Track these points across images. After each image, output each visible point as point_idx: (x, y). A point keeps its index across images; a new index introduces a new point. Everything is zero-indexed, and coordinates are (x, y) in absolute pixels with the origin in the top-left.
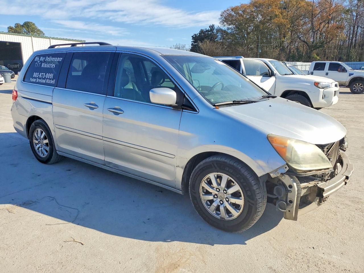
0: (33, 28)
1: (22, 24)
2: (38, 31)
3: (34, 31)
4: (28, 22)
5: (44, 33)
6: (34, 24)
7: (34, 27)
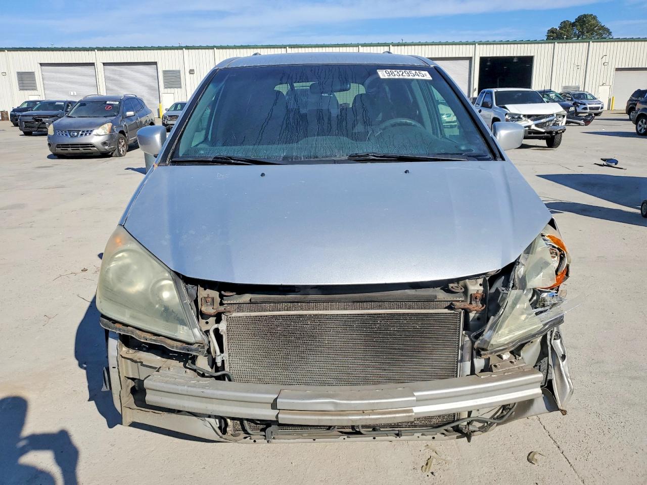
0: (591, 26)
1: (573, 20)
2: (600, 29)
3: (593, 30)
4: (585, 16)
5: (611, 31)
6: (595, 18)
7: (593, 22)
